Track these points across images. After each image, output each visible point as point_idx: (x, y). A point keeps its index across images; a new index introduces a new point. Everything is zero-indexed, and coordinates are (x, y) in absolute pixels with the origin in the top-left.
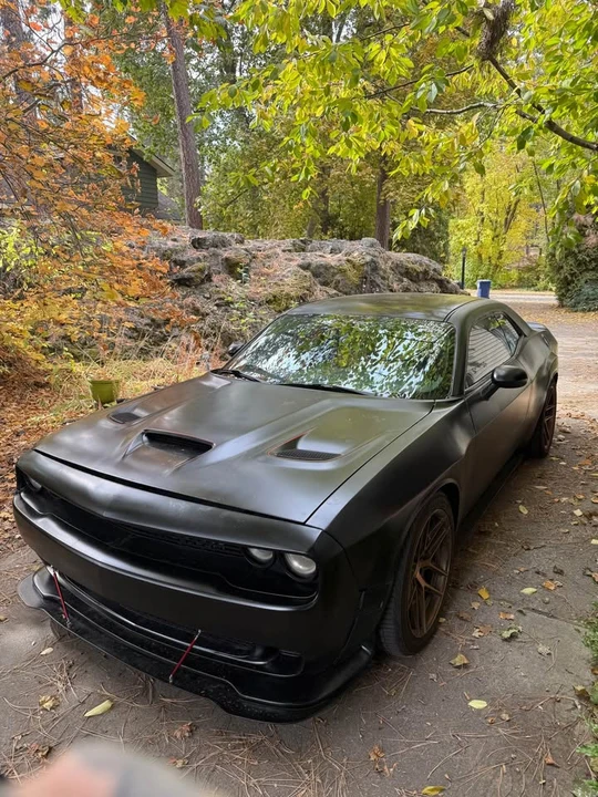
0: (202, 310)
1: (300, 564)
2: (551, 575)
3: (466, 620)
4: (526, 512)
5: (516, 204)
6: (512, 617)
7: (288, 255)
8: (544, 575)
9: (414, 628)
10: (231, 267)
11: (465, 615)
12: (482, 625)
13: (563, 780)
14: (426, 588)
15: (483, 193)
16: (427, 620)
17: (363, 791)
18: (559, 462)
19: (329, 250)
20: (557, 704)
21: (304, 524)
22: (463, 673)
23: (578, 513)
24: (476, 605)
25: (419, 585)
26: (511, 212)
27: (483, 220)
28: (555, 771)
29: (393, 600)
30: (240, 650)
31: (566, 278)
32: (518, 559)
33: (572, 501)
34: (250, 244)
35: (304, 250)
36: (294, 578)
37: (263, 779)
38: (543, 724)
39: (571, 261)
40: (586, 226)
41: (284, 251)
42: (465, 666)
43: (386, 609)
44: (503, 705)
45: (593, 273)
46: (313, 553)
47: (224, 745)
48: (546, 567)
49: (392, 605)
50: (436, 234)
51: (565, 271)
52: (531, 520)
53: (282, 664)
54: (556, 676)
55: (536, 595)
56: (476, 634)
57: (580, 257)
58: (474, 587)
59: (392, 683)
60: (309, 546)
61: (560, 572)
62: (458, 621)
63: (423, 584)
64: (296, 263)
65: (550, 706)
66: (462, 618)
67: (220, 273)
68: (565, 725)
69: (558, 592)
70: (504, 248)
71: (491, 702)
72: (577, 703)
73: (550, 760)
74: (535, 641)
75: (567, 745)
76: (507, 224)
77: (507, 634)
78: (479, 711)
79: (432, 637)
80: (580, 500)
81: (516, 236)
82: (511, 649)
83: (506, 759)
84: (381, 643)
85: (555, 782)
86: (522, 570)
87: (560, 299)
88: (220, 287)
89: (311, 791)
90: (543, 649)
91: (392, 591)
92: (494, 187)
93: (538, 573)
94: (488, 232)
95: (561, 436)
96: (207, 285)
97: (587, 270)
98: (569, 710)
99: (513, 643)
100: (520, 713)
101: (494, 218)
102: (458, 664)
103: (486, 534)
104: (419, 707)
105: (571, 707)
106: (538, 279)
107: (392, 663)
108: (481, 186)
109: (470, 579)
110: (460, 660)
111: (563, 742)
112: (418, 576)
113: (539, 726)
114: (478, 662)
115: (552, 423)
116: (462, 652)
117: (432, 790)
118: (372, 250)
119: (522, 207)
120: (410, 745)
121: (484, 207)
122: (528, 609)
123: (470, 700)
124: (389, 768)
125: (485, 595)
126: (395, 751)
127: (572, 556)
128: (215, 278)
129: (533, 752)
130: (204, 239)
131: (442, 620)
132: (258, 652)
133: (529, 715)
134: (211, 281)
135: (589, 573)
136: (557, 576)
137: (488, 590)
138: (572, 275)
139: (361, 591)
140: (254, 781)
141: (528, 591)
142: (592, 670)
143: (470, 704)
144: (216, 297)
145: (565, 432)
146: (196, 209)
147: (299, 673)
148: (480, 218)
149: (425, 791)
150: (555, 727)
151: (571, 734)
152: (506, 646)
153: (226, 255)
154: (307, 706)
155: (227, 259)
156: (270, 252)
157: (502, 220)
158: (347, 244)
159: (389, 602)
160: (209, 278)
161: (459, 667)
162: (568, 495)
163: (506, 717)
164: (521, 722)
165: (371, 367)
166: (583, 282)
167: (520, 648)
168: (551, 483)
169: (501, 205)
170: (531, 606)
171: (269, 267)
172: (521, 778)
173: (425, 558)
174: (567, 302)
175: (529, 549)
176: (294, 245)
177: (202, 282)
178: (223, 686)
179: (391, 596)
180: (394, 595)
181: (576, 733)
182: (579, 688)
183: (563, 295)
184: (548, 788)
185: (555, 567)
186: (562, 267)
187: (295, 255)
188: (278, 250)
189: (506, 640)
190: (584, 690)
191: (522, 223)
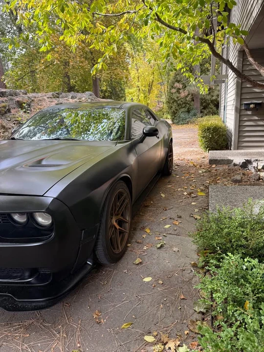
0: (7, 127)
1: (43, 219)
2: (176, 219)
3: (140, 243)
4: (164, 196)
5: (152, 83)
6: (161, 238)
7: (50, 100)
8: (173, 219)
9: (114, 249)
10: (20, 105)
11: (139, 241)
12: (148, 244)
13: (189, 305)
14: (119, 229)
15: (138, 78)
16: (121, 245)
17: (90, 335)
18: (176, 176)
19: (70, 97)
20: (184, 272)
21: (42, 196)
22: (140, 266)
23: (185, 193)
24: (144, 236)
25: (116, 228)
26: (150, 86)
27: (139, 90)
28: (185, 301)
29: (100, 234)
30: (16, 276)
31: (174, 111)
32: (162, 214)
33: (182, 189)
34: (31, 95)
35: (58, 98)
36: (40, 228)
37: (32, 343)
38: (178, 282)
39: (175, 104)
40: (180, 89)
41: (48, 98)
42: (141, 263)
43: (97, 239)
44: (159, 277)
45: (184, 109)
46: (49, 211)
47: (9, 330)
48: (174, 216)
49: (101, 237)
50: (120, 95)
51: (173, 109)
52: (167, 199)
53: (41, 278)
54: (182, 260)
55: (171, 228)
56: (145, 248)
57: (179, 102)
58: (143, 228)
59: (105, 279)
60: (46, 208)
61: (180, 217)
62: (137, 244)
63: (118, 227)
64: (54, 103)
65: (181, 274)
66: (138, 243)
67: (15, 108)
68: (188, 280)
69: (180, 225)
70: (149, 102)
71: (154, 276)
72: (192, 269)
73: (182, 297)
74: (171, 247)
75: (190, 288)
76: (149, 91)
77: (159, 246)
78: (148, 282)
79: (124, 253)
80: (186, 189)
81: (153, 96)
82: (162, 251)
83: (162, 301)
84: (98, 259)
85: (185, 307)
86: (164, 218)
87: (173, 121)
88: (15, 115)
89: (60, 343)
90: (175, 249)
91: (99, 229)
92: (143, 75)
93: (171, 219)
94: (142, 95)
95: (176, 167)
96: (8, 114)
97: (182, 108)
98: (189, 273)
99: (162, 249)
100: (167, 280)
101: (144, 89)
102: (137, 263)
103: (147, 206)
104: (119, 286)
105: (189, 271)
106: (163, 114)
107: (105, 269)
108: (137, 74)
109: (141, 226)
110: (138, 261)
111: (187, 288)
112: (115, 223)
113: (176, 283)
114: (147, 260)
115: (172, 160)
116: (139, 257)
117: (127, 325)
118: (91, 97)
119: (154, 83)
120: (114, 306)
121: (139, 84)
122: (168, 234)
123: (144, 278)
124: (104, 320)
125: (148, 231)
126: (107, 310)
127: (184, 210)
128: (13, 111)
129: (174, 295)
130: (5, 92)
131: (129, 245)
132: (27, 274)
133: (171, 279)
134: (10, 112)
135: (192, 215)
136: (179, 219)
137: (149, 229)
138: (176, 110)
139: (82, 230)
140: (26, 345)
141: (167, 226)
142: (197, 254)
143: (144, 280)
144: (13, 120)
145: (177, 165)
146: (3, 82)
147: (50, 281)
148: (138, 89)
149: (123, 327)
150: (183, 282)
151: (191, 283)
152: (159, 251)
153: (17, 99)
154: (57, 298)
155: (18, 101)
156: (41, 98)
157: (147, 89)
158: (79, 95)
159: (98, 235)
160: (9, 111)
161: (138, 264)
162: (181, 188)
163: (161, 282)
164: (168, 283)
165: (87, 137)
166: (180, 112)
167: (166, 250)
168: (173, 184)
169: (146, 83)
170: (169, 232)
171: (41, 105)
172: (170, 309)
173: (117, 215)
174: (175, 121)
175: (166, 210)
176: (53, 95)
177: (6, 113)
178: (7, 298)
179: (99, 232)
180: (101, 231)
181: (193, 282)
182: (193, 263)
183: (173, 119)
184: (182, 310)
185: (178, 215)
186: (172, 107)
187: (54, 100)
188: (45, 98)
189: (159, 248)
190: (194, 263)
191: (155, 91)
